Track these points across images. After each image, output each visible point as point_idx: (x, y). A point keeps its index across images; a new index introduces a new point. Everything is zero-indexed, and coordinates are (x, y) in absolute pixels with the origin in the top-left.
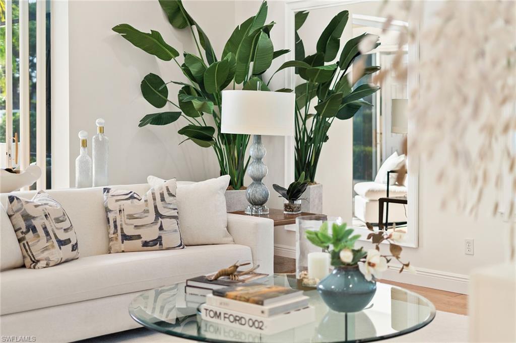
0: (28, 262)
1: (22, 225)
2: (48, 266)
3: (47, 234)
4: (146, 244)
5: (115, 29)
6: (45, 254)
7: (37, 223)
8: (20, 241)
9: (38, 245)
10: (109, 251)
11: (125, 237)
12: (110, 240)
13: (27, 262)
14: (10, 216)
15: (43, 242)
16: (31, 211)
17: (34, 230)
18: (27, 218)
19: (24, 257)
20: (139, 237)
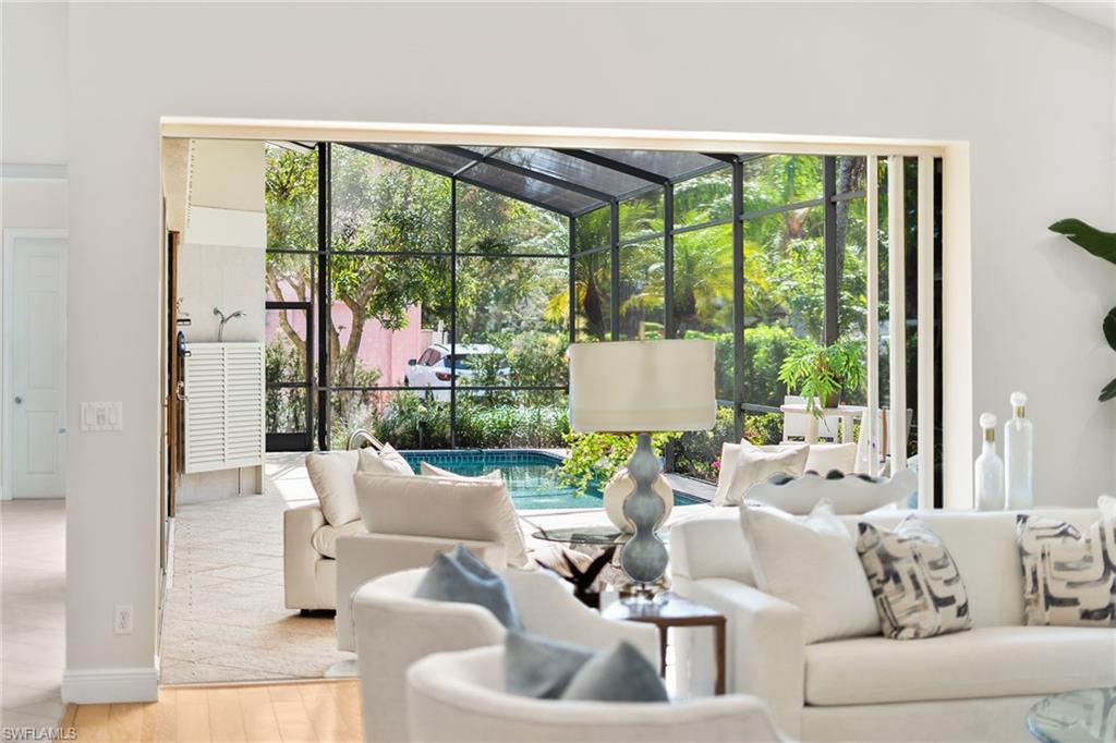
0: (887, 627)
1: (878, 568)
2: (916, 636)
3: (917, 586)
4: (1086, 615)
5: (1056, 228)
6: (914, 618)
7: (902, 568)
8: (876, 593)
9: (903, 602)
10: (1024, 621)
11: (1051, 601)
12: (1027, 603)
13: (885, 628)
14: (861, 554)
15: (910, 599)
16: (893, 549)
17: (897, 578)
18: (886, 558)
19: (881, 620)
20: (1075, 602)
